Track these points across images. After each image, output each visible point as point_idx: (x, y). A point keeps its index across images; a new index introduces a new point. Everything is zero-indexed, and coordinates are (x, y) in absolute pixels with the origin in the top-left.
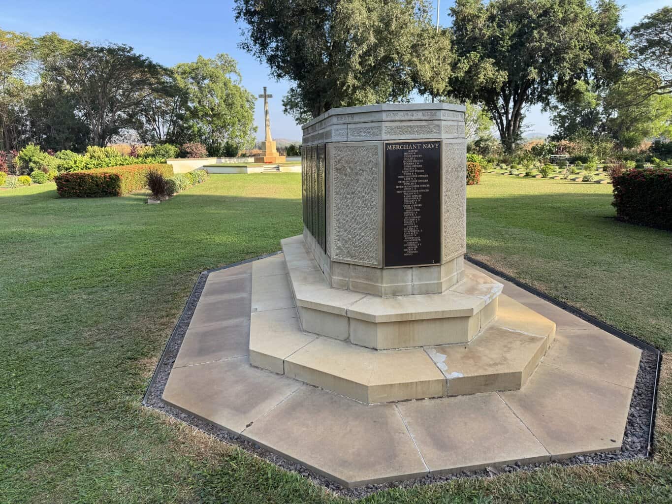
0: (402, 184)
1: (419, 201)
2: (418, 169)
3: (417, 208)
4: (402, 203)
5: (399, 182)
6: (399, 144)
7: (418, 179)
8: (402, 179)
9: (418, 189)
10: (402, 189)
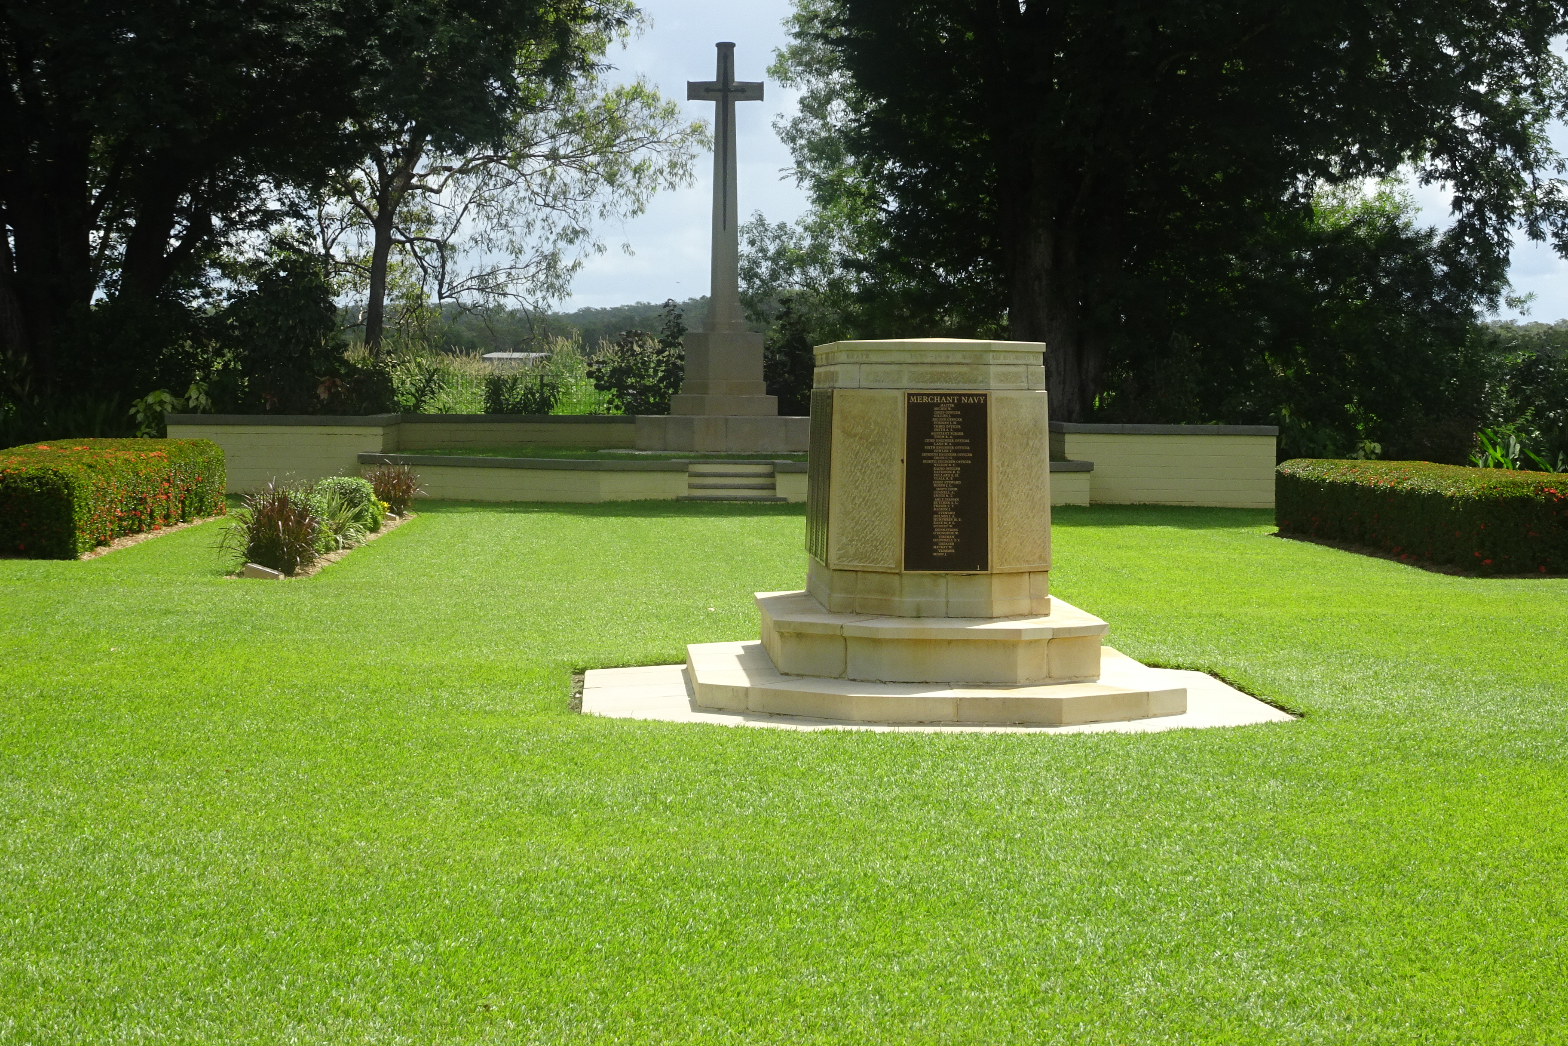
0: (931, 451)
1: (957, 475)
2: (955, 430)
3: (954, 486)
4: (932, 479)
5: (926, 448)
6: (928, 395)
7: (955, 444)
8: (931, 444)
9: (955, 458)
10: (931, 458)
